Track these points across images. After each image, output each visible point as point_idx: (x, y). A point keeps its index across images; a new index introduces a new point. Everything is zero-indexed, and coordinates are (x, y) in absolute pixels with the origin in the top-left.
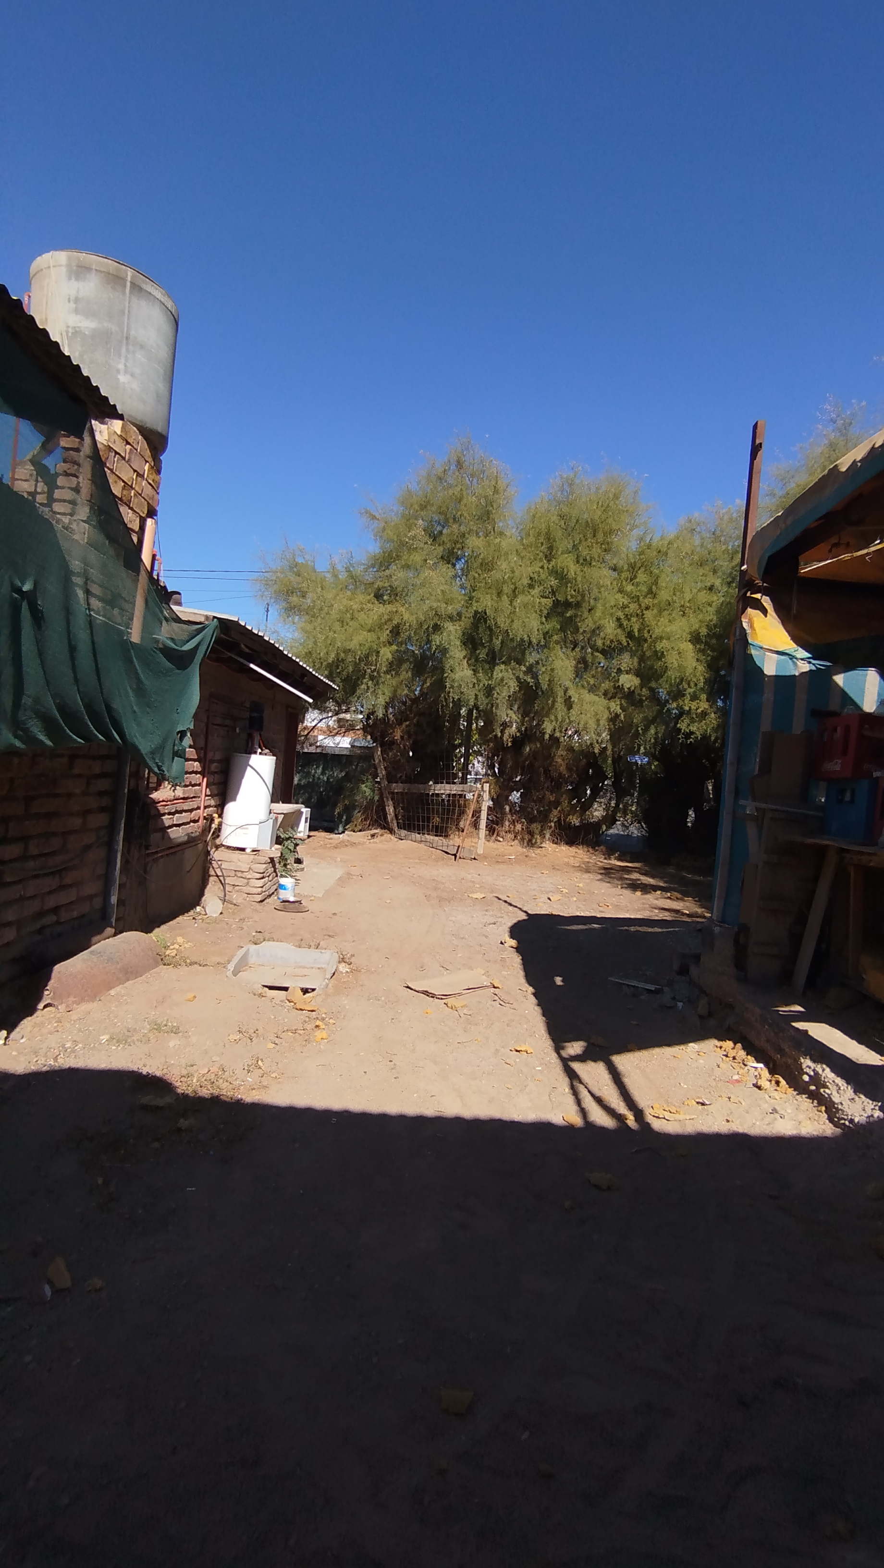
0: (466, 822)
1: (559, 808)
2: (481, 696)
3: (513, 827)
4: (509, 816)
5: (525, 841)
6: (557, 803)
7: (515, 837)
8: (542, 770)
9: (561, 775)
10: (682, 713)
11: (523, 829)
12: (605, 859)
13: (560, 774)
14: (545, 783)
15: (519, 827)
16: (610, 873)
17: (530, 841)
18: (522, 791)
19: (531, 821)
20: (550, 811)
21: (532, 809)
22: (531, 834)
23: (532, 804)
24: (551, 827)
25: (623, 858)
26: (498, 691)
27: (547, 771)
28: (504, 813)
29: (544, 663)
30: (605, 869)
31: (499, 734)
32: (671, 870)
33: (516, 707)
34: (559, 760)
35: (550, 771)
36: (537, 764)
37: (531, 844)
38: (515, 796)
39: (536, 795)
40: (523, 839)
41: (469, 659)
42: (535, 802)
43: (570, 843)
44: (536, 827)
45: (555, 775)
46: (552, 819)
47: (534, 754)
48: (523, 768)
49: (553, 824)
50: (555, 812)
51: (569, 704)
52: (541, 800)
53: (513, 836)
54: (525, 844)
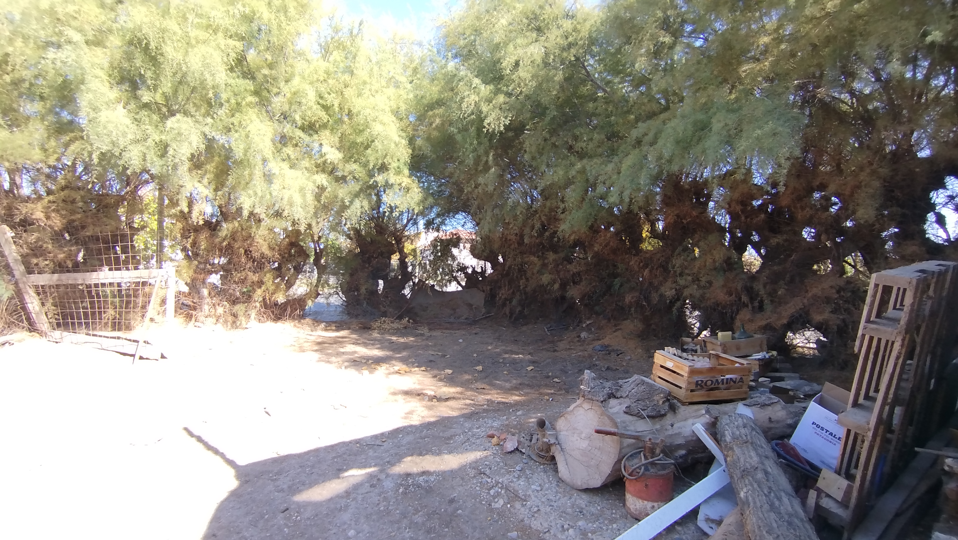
0: (152, 310)
1: (263, 288)
2: (152, 156)
3: (214, 311)
4: (208, 300)
5: (229, 323)
6: (261, 283)
7: (217, 320)
8: (242, 251)
9: (263, 256)
10: (388, 186)
11: (225, 312)
12: (312, 331)
13: (262, 254)
14: (246, 264)
15: (220, 310)
16: (324, 349)
17: (234, 322)
18: (222, 273)
19: (234, 302)
20: (255, 291)
21: (234, 290)
22: (235, 316)
23: (234, 286)
24: (256, 307)
25: (328, 328)
26: (176, 148)
27: (247, 252)
28: (201, 298)
29: (237, 128)
30: (319, 343)
31: (186, 210)
32: (376, 335)
33: (205, 181)
34: (261, 241)
35: (250, 252)
36: (236, 246)
37: (234, 325)
38: (215, 279)
39: (237, 276)
40: (226, 322)
41: (127, 104)
42: (237, 283)
43: (278, 318)
44: (239, 308)
45: (256, 255)
46: (256, 299)
47: (233, 236)
48: (221, 250)
49: (258, 305)
50: (259, 292)
51: (268, 178)
52: (243, 281)
53: (214, 320)
54: (229, 327)
